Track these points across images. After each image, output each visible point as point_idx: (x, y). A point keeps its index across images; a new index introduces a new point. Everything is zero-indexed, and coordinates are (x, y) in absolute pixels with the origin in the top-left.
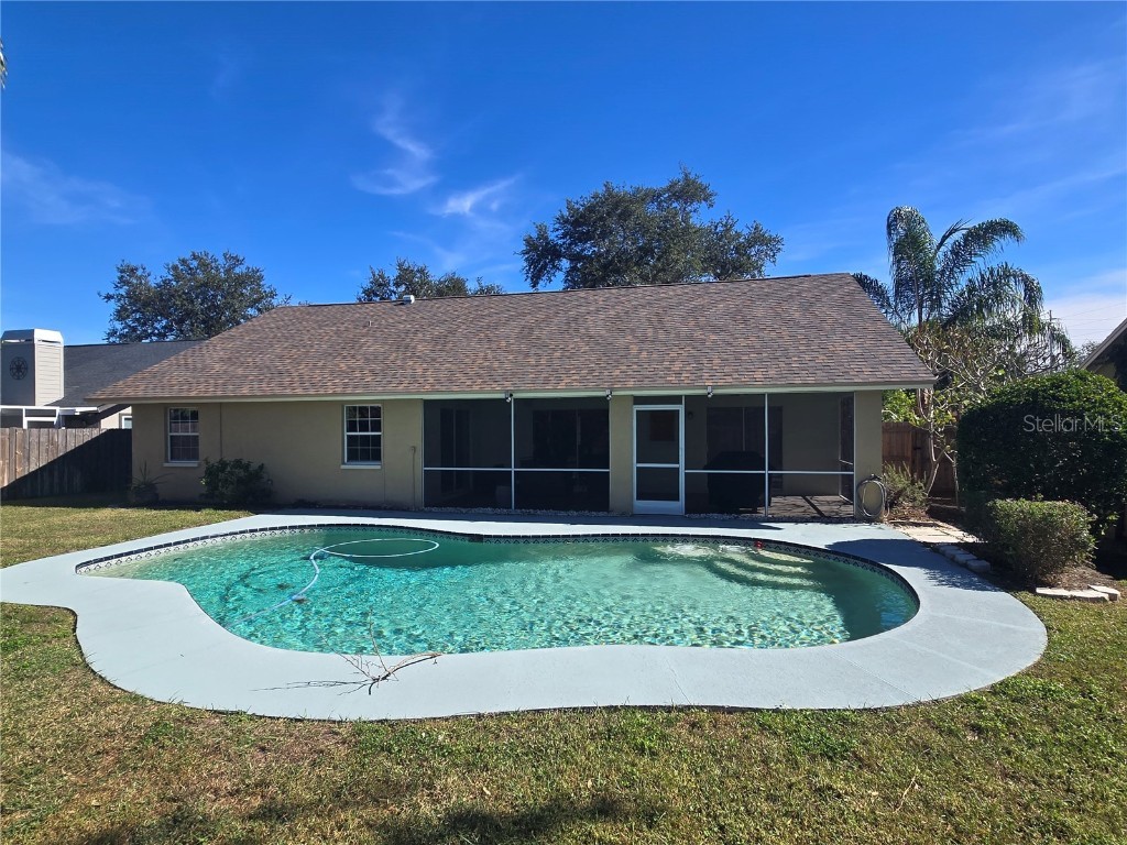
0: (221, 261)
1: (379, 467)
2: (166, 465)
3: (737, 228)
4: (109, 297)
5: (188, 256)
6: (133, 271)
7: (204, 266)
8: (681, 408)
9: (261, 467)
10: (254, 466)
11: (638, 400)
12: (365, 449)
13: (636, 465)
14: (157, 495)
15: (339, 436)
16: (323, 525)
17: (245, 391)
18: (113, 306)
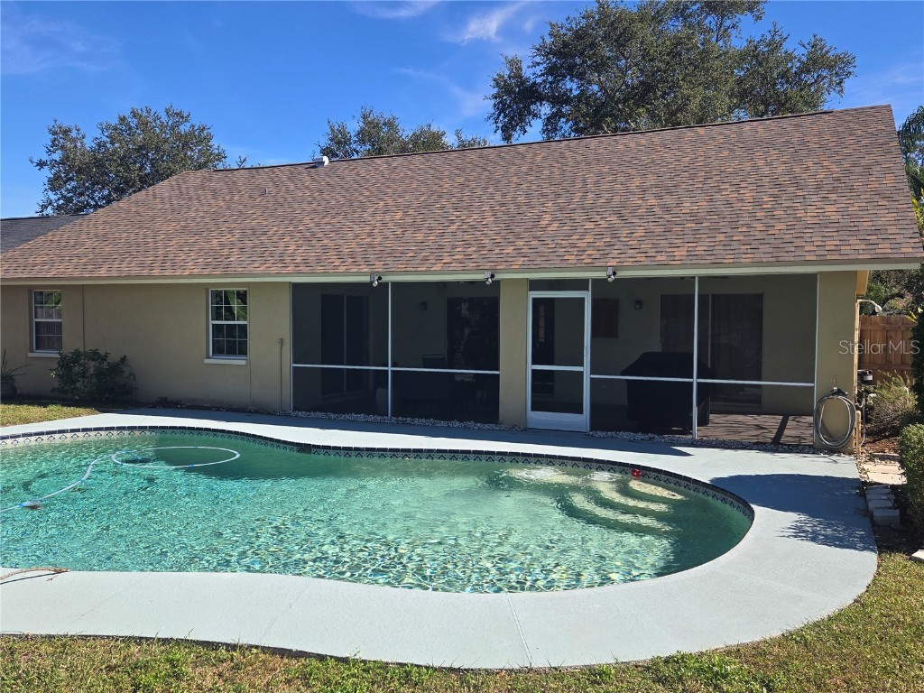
0: (164, 118)
1: (243, 363)
2: (30, 355)
3: (788, 46)
4: (41, 164)
5: (127, 114)
6: (66, 132)
7: (144, 125)
8: (587, 296)
9: (124, 359)
10: (114, 357)
11: (535, 285)
12: (231, 341)
13: (531, 367)
14: (14, 389)
15: (201, 326)
16: (156, 427)
17: (103, 272)
18: (47, 173)
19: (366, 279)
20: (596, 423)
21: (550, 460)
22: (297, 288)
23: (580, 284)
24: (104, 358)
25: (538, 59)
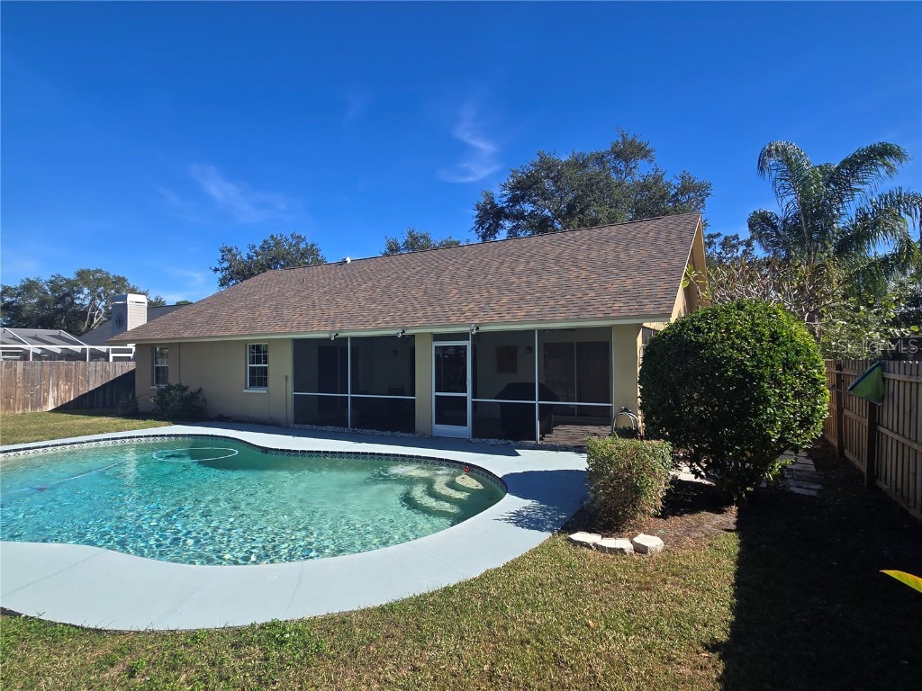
0: (291, 240)
1: (265, 392)
2: (152, 387)
3: (666, 179)
4: (216, 270)
5: (268, 238)
6: (230, 251)
7: (277, 244)
8: (468, 344)
9: (200, 390)
10: (193, 388)
11: (437, 337)
12: (259, 378)
13: (435, 394)
14: (137, 409)
15: (240, 368)
16: (192, 435)
18: (219, 275)
19: (327, 335)
20: (476, 433)
21: (418, 459)
22: (296, 342)
23: (464, 336)
24: (185, 389)
25: (504, 192)
